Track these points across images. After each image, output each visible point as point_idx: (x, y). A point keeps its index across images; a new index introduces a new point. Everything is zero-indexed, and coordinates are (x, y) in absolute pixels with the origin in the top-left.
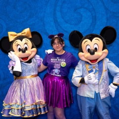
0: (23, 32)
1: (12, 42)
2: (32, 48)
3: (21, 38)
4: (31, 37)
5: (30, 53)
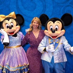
0: (10, 15)
1: (2, 22)
2: (17, 25)
3: (8, 19)
4: (15, 18)
5: (15, 29)
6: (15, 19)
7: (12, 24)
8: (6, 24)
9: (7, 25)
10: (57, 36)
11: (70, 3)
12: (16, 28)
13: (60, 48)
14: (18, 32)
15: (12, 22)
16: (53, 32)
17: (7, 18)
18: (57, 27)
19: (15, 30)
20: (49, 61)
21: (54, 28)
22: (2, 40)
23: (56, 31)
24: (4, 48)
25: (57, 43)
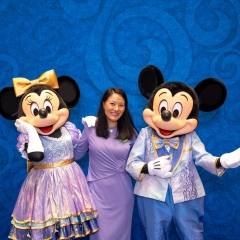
6: (56, 91)
7: (47, 104)
8: (33, 103)
9: (34, 106)
10: (172, 132)
11: (235, 47)
12: (59, 115)
13: (187, 162)
14: (63, 125)
15: (47, 100)
16: (166, 118)
17: (35, 86)
18: (178, 107)
19: (56, 122)
20: (161, 196)
21: (170, 109)
22: (23, 147)
23: (172, 118)
24: (29, 170)
25: (176, 148)
